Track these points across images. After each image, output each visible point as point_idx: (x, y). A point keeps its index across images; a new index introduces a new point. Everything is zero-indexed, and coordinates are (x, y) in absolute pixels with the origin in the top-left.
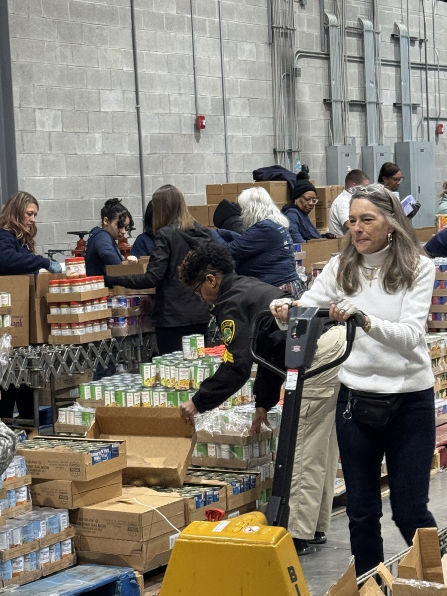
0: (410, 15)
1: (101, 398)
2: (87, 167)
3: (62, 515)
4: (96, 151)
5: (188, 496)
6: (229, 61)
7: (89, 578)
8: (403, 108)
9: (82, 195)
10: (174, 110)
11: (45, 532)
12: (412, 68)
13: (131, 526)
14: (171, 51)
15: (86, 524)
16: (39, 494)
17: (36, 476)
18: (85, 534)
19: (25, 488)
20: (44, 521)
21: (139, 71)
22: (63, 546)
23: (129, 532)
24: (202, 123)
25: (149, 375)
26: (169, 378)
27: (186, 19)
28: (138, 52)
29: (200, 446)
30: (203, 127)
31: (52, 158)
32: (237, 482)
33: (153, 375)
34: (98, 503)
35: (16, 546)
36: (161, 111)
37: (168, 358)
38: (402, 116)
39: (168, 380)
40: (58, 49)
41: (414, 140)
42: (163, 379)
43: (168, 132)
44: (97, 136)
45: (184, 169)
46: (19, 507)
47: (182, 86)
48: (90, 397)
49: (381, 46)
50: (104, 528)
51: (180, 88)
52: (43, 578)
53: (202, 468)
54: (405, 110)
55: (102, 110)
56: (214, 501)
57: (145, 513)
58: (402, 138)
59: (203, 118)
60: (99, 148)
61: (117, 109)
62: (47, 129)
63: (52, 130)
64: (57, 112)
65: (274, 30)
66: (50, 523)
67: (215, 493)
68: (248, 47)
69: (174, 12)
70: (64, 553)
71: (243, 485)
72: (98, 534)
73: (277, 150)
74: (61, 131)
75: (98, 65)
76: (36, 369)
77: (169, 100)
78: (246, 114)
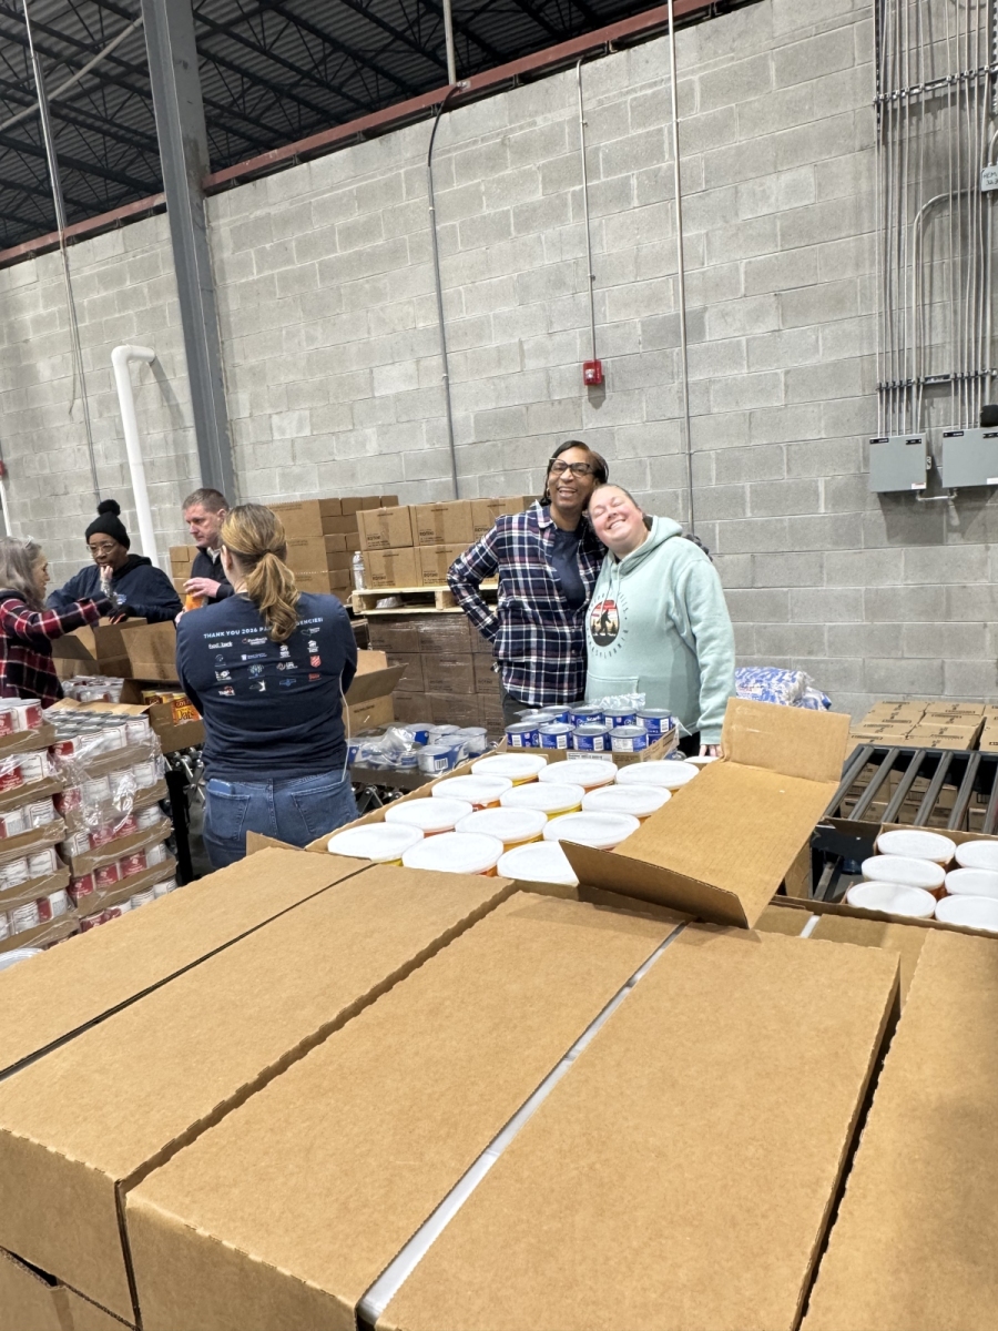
10: (532, 364)
14: (527, 267)
21: (450, 320)
27: (569, 196)
28: (447, 291)
36: (502, 372)
40: (303, 332)
43: (517, 403)
44: (368, 431)
47: (554, 319)
51: (551, 323)
55: (377, 394)
60: (372, 448)
61: (403, 387)
62: (288, 437)
63: (295, 435)
64: (302, 412)
69: (539, 196)
74: (309, 434)
75: (370, 334)
77: (523, 351)
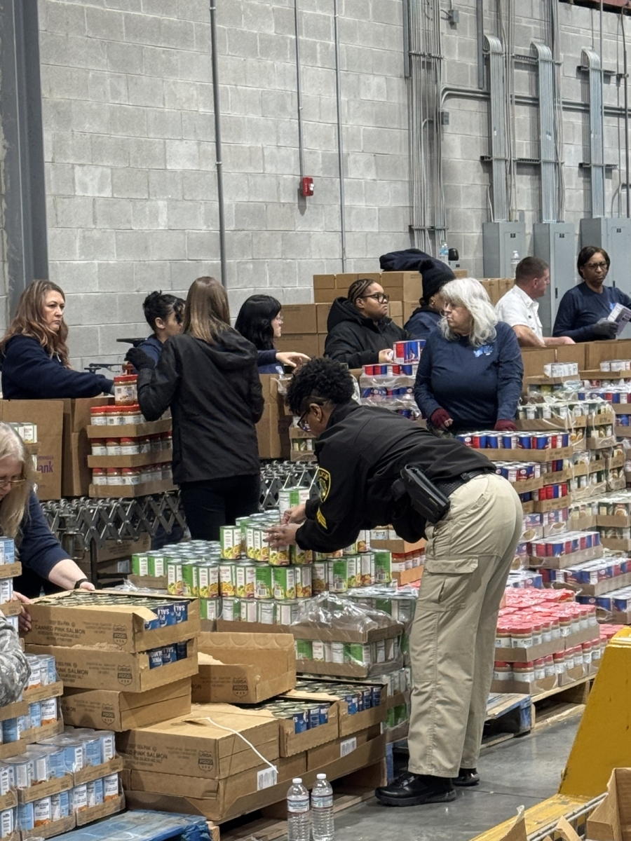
0: (604, 40)
1: (162, 574)
2: (146, 248)
3: (105, 739)
4: (158, 225)
5: (284, 715)
6: (348, 102)
7: (143, 830)
8: (593, 170)
9: (138, 288)
10: (270, 169)
11: (82, 763)
12: (606, 114)
13: (203, 757)
14: (267, 87)
15: (140, 754)
16: (74, 709)
17: (69, 684)
18: (137, 767)
19: (53, 701)
20: (81, 748)
21: (222, 113)
22: (106, 784)
23: (201, 765)
24: (308, 189)
25: (231, 543)
26: (259, 548)
27: (289, 41)
28: (220, 86)
29: (302, 644)
30: (311, 193)
31: (96, 234)
32: (353, 697)
33: (237, 543)
34: (157, 722)
35: (41, 782)
36: (251, 170)
37: (258, 519)
38: (590, 182)
39: (258, 550)
40: (108, 81)
41: (607, 216)
42: (251, 548)
43: (261, 200)
44: (161, 204)
45: (283, 252)
46: (44, 727)
47: (281, 135)
48: (147, 573)
49: (562, 84)
50: (164, 760)
51: (278, 139)
52: (77, 828)
53: (304, 676)
54: (596, 173)
55: (168, 167)
56: (320, 723)
57: (222, 739)
58: (591, 213)
59: (310, 181)
60: (163, 222)
61: (189, 166)
62: (90, 194)
63: (97, 195)
64: (105, 169)
65: (413, 57)
66: (88, 750)
67: (323, 711)
68: (375, 81)
69: (271, 31)
70: (108, 794)
71: (362, 700)
72: (155, 767)
73: (414, 227)
74: (110, 196)
75: (164, 105)
76: (71, 533)
77: (263, 156)
78: (369, 177)
